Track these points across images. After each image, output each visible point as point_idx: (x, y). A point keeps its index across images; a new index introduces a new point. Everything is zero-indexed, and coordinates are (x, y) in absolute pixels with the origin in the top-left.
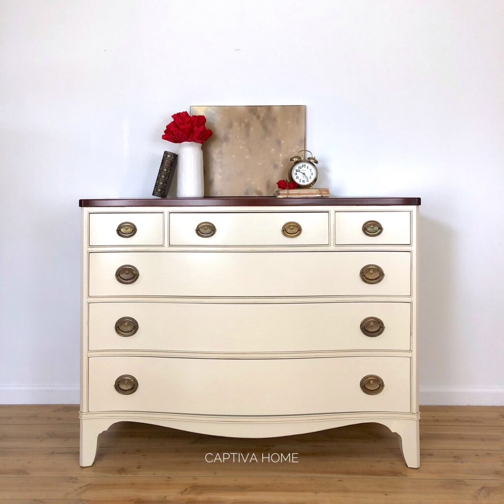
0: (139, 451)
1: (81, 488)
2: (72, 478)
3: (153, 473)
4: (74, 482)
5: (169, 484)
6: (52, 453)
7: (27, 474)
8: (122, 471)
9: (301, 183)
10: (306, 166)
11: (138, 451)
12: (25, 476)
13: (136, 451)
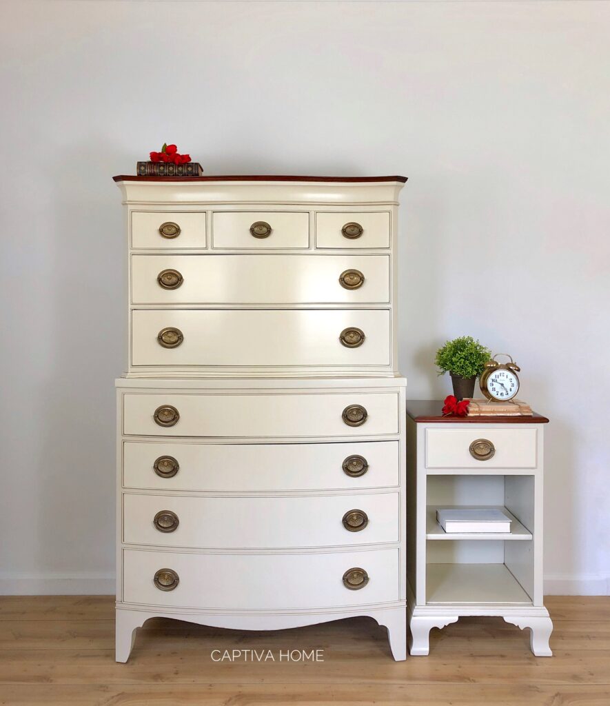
0: (176, 653)
1: (113, 697)
2: (101, 686)
3: (193, 680)
4: (104, 691)
5: (211, 693)
6: (77, 656)
7: (51, 681)
8: (157, 677)
9: (499, 397)
10: (505, 375)
11: (174, 653)
12: (48, 683)
13: (173, 653)
